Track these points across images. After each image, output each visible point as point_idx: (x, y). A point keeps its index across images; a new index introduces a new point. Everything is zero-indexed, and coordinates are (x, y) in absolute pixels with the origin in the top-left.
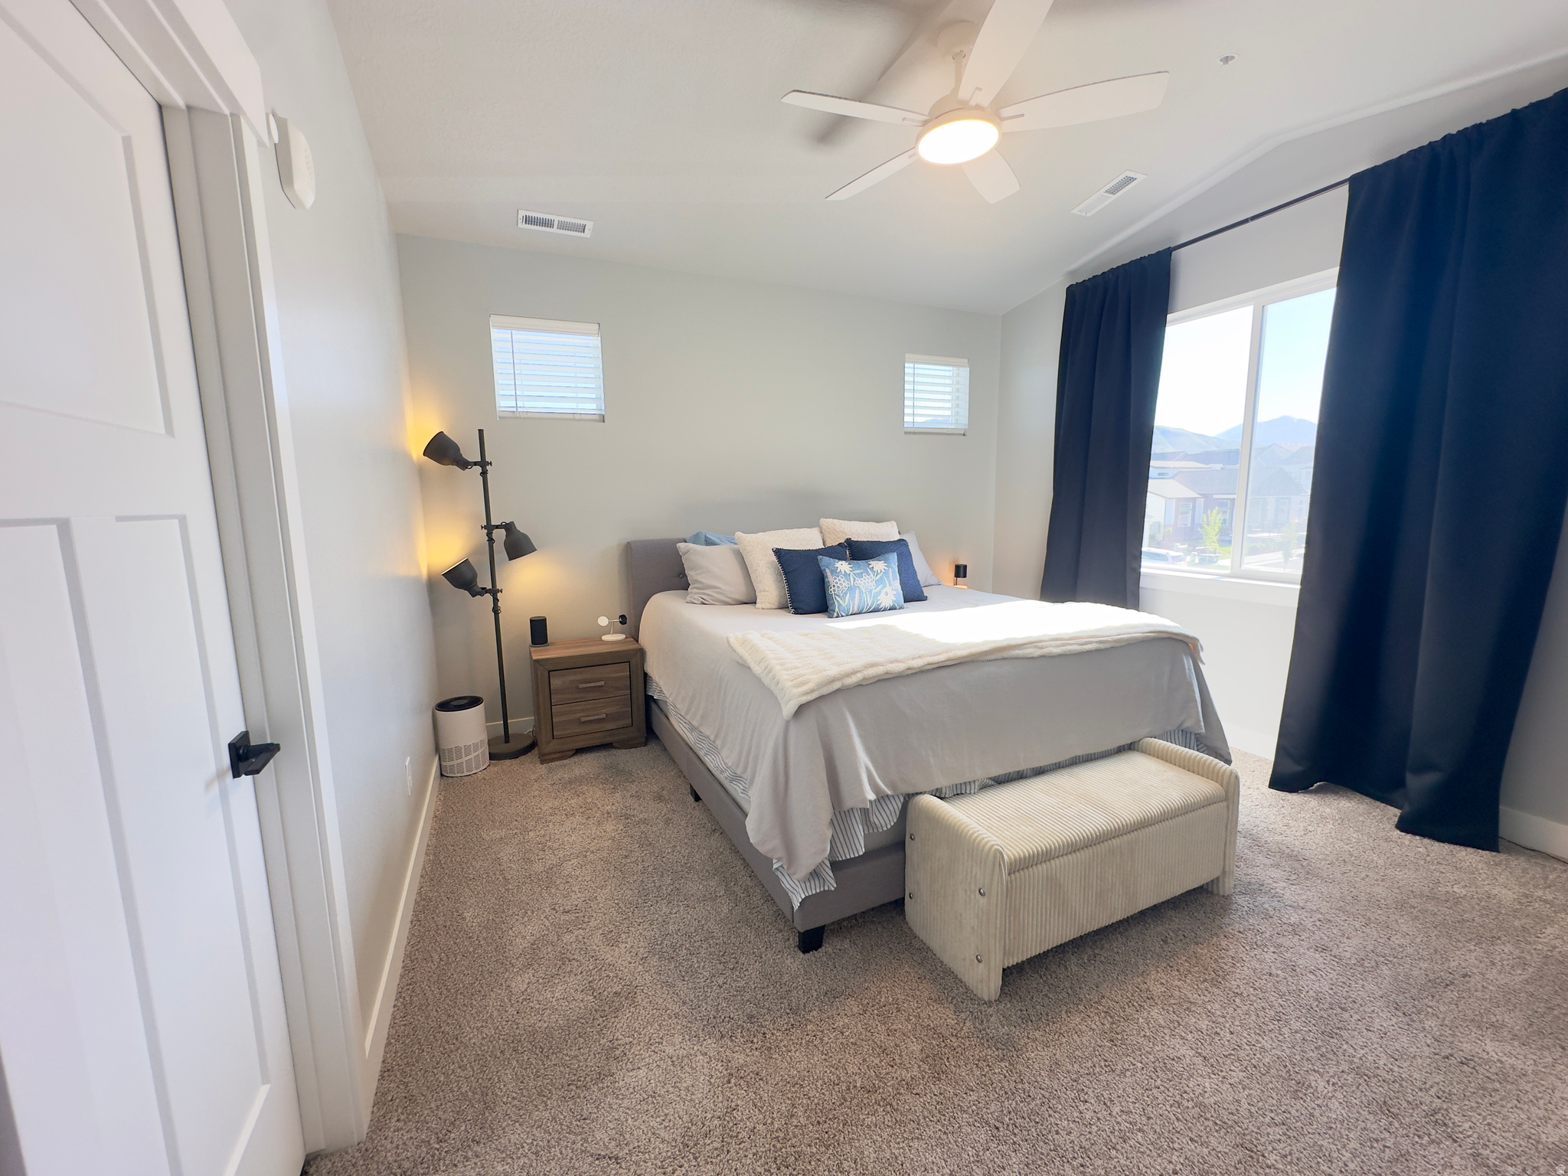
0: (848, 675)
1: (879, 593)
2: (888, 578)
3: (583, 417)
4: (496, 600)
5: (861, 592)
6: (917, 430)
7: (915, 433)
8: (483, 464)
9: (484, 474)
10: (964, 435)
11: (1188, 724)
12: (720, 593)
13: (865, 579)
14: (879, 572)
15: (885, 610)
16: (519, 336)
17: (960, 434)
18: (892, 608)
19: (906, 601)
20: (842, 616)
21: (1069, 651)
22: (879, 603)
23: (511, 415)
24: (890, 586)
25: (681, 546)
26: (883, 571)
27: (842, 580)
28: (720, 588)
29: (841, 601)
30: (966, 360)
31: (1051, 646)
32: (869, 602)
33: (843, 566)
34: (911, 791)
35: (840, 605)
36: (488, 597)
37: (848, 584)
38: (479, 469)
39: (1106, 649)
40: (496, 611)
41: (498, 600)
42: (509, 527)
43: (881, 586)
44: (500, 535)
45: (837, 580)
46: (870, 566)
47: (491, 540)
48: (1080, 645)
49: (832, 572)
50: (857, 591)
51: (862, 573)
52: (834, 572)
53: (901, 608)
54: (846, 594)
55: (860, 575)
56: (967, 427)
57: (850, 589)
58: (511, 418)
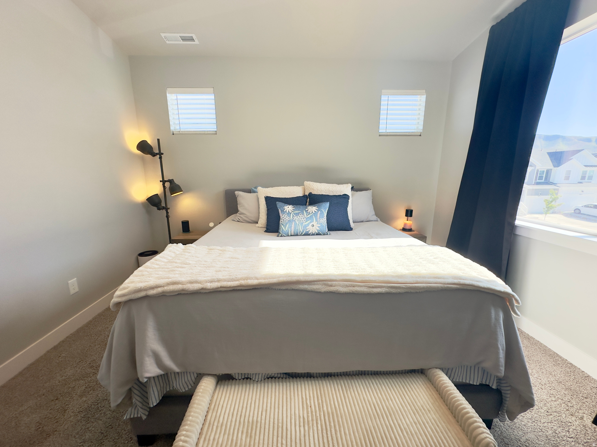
0: (152, 288)
1: (308, 225)
2: (316, 217)
3: (209, 132)
4: (167, 213)
5: (296, 224)
6: (388, 134)
7: (387, 135)
8: (160, 154)
9: (160, 158)
10: (420, 135)
11: (487, 365)
12: (246, 217)
13: (300, 217)
14: (311, 213)
15: (313, 235)
16: (180, 96)
17: (418, 135)
18: (318, 234)
19: (329, 230)
20: (284, 236)
21: (356, 291)
22: (308, 230)
23: (178, 133)
24: (316, 221)
25: (236, 192)
26: (314, 212)
27: (286, 216)
28: (246, 214)
29: (283, 228)
30: (424, 91)
31: (340, 286)
32: (301, 229)
33: (289, 208)
34: (201, 372)
35: (283, 230)
36: (164, 211)
37: (289, 218)
38: (158, 156)
39: (400, 293)
40: (168, 217)
41: (168, 213)
42: (171, 181)
43: (309, 221)
44: (167, 185)
45: (283, 216)
46: (307, 209)
47: (164, 187)
48: (370, 287)
49: (281, 211)
50: (293, 223)
51: (299, 213)
52: (283, 211)
53: (324, 234)
54: (287, 224)
55: (297, 214)
56: (422, 131)
57: (289, 221)
58: (178, 134)
